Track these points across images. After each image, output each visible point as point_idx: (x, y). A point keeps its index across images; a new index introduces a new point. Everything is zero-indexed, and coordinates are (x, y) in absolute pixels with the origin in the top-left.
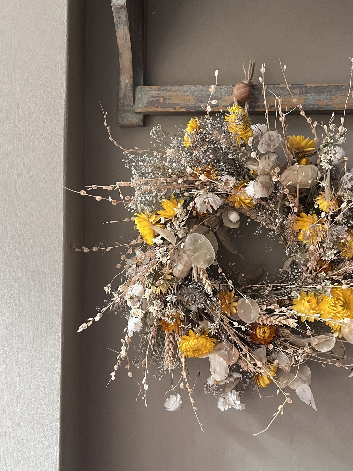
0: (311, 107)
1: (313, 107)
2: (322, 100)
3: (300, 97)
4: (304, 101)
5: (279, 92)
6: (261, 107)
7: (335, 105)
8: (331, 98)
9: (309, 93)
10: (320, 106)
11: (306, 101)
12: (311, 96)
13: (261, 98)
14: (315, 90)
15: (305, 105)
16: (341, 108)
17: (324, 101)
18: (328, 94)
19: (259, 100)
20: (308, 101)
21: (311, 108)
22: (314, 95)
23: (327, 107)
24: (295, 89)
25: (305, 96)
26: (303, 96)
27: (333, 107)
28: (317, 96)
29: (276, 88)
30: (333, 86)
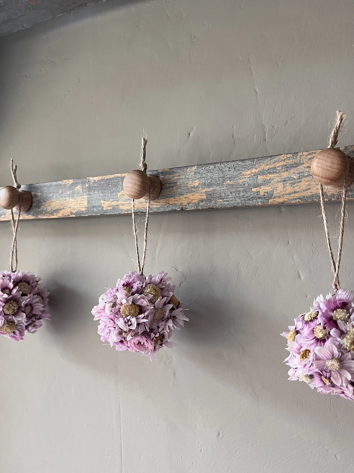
0: (95, 210)
1: (97, 211)
2: (107, 198)
3: (82, 197)
4: (87, 202)
5: (61, 192)
6: (44, 213)
7: (122, 206)
8: (117, 195)
9: (92, 191)
10: (104, 209)
11: (89, 202)
12: (95, 194)
13: (43, 202)
14: (98, 186)
15: (88, 208)
16: (129, 210)
17: (108, 201)
18: (113, 190)
19: (42, 204)
20: (92, 201)
21: (94, 212)
22: (98, 192)
23: (113, 209)
24: (78, 186)
25: (88, 194)
26: (85, 195)
27: (119, 209)
28: (101, 194)
29: (59, 186)
30: (119, 177)
